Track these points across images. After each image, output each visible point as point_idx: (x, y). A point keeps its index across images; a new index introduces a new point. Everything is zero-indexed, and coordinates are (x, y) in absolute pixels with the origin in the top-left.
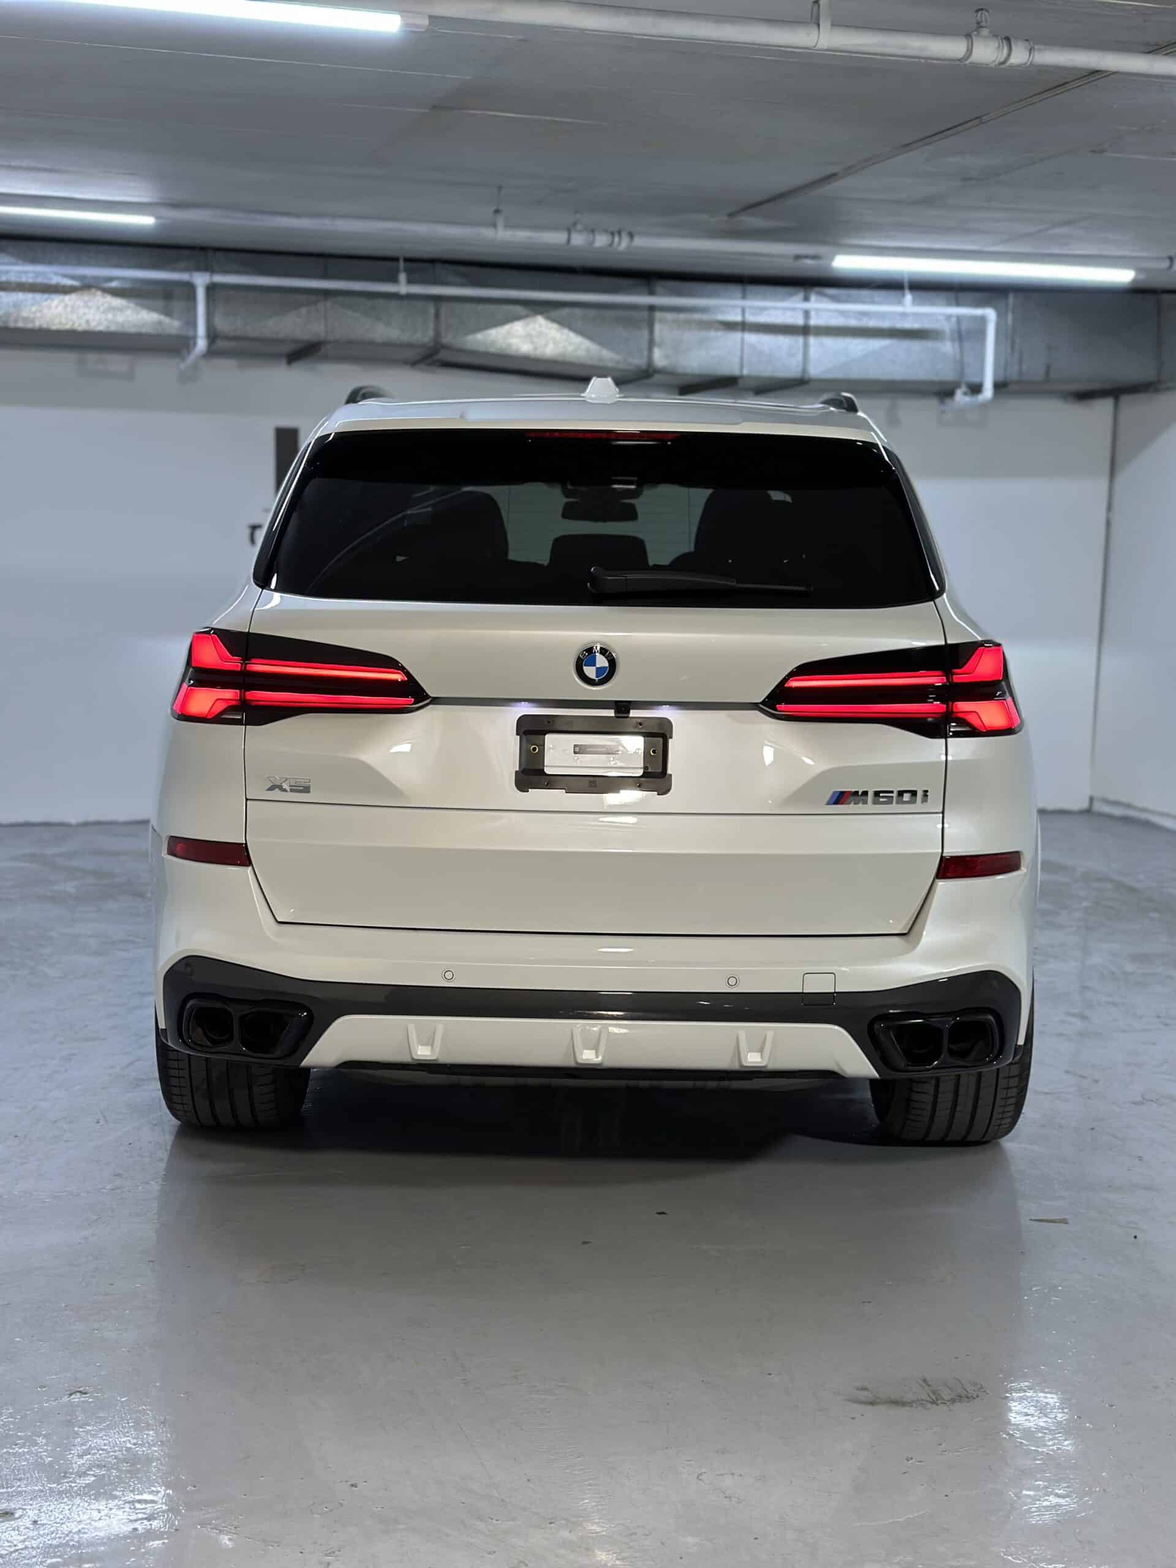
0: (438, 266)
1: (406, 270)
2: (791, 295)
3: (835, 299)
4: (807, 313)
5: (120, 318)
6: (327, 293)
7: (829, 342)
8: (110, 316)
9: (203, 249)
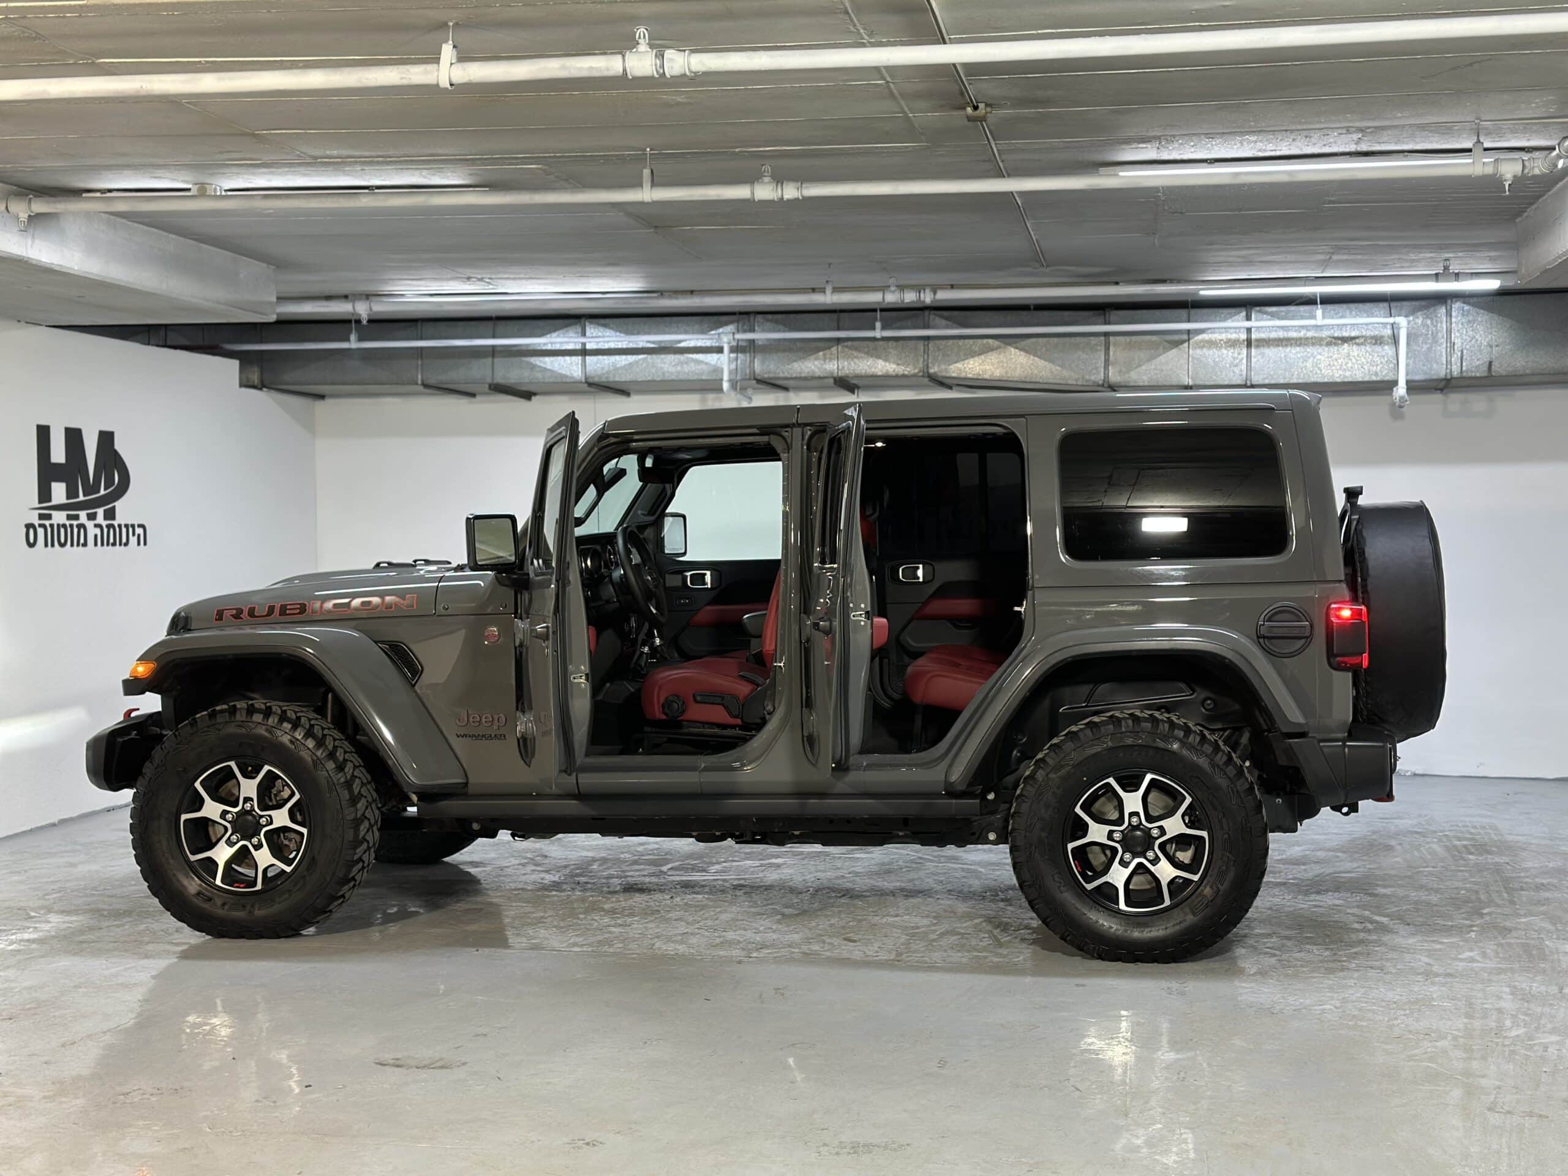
0: (927, 313)
1: (881, 320)
2: (1231, 316)
3: (1273, 316)
4: (1249, 330)
5: (686, 368)
6: (838, 341)
7: (1271, 352)
8: (679, 368)
9: (747, 313)
